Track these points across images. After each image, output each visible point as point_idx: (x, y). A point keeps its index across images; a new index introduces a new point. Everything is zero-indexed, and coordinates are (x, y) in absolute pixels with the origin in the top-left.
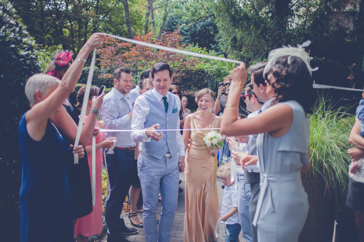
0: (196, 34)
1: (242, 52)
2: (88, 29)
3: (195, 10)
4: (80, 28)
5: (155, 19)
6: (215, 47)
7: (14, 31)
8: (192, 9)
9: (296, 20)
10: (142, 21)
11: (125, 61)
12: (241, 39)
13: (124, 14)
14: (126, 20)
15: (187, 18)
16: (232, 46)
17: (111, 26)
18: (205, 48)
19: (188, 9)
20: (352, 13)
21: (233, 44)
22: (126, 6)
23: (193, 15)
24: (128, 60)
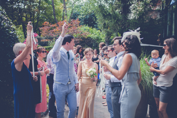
0: (87, 20)
1: (108, 30)
2: (34, 17)
3: (86, 10)
4: (31, 17)
5: (67, 13)
6: (96, 26)
7: (7, 23)
8: (85, 9)
9: (132, 15)
10: (61, 14)
11: (54, 33)
12: (108, 24)
13: (52, 11)
14: (54, 13)
15: (82, 13)
16: (103, 27)
17: (46, 16)
18: (91, 27)
19: (83, 9)
20: (159, 11)
21: (104, 26)
22: (54, 7)
23: (85, 12)
24: (55, 33)
